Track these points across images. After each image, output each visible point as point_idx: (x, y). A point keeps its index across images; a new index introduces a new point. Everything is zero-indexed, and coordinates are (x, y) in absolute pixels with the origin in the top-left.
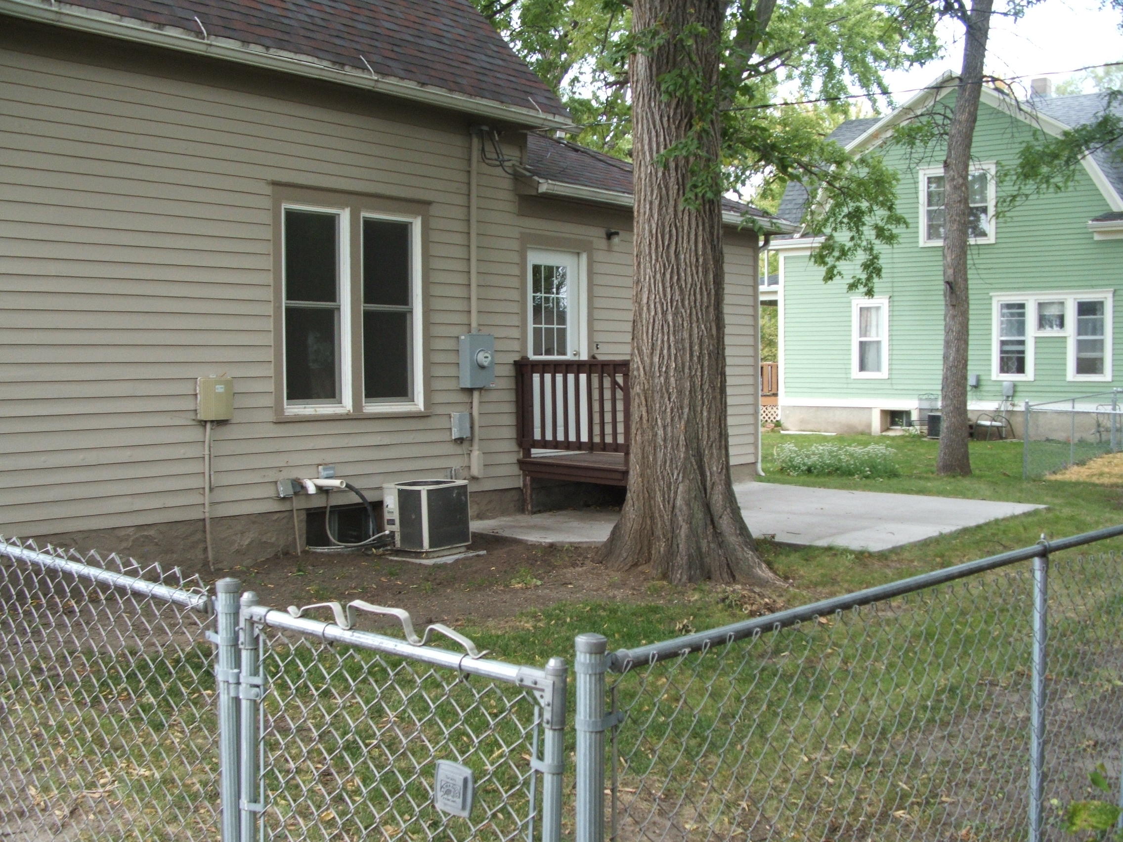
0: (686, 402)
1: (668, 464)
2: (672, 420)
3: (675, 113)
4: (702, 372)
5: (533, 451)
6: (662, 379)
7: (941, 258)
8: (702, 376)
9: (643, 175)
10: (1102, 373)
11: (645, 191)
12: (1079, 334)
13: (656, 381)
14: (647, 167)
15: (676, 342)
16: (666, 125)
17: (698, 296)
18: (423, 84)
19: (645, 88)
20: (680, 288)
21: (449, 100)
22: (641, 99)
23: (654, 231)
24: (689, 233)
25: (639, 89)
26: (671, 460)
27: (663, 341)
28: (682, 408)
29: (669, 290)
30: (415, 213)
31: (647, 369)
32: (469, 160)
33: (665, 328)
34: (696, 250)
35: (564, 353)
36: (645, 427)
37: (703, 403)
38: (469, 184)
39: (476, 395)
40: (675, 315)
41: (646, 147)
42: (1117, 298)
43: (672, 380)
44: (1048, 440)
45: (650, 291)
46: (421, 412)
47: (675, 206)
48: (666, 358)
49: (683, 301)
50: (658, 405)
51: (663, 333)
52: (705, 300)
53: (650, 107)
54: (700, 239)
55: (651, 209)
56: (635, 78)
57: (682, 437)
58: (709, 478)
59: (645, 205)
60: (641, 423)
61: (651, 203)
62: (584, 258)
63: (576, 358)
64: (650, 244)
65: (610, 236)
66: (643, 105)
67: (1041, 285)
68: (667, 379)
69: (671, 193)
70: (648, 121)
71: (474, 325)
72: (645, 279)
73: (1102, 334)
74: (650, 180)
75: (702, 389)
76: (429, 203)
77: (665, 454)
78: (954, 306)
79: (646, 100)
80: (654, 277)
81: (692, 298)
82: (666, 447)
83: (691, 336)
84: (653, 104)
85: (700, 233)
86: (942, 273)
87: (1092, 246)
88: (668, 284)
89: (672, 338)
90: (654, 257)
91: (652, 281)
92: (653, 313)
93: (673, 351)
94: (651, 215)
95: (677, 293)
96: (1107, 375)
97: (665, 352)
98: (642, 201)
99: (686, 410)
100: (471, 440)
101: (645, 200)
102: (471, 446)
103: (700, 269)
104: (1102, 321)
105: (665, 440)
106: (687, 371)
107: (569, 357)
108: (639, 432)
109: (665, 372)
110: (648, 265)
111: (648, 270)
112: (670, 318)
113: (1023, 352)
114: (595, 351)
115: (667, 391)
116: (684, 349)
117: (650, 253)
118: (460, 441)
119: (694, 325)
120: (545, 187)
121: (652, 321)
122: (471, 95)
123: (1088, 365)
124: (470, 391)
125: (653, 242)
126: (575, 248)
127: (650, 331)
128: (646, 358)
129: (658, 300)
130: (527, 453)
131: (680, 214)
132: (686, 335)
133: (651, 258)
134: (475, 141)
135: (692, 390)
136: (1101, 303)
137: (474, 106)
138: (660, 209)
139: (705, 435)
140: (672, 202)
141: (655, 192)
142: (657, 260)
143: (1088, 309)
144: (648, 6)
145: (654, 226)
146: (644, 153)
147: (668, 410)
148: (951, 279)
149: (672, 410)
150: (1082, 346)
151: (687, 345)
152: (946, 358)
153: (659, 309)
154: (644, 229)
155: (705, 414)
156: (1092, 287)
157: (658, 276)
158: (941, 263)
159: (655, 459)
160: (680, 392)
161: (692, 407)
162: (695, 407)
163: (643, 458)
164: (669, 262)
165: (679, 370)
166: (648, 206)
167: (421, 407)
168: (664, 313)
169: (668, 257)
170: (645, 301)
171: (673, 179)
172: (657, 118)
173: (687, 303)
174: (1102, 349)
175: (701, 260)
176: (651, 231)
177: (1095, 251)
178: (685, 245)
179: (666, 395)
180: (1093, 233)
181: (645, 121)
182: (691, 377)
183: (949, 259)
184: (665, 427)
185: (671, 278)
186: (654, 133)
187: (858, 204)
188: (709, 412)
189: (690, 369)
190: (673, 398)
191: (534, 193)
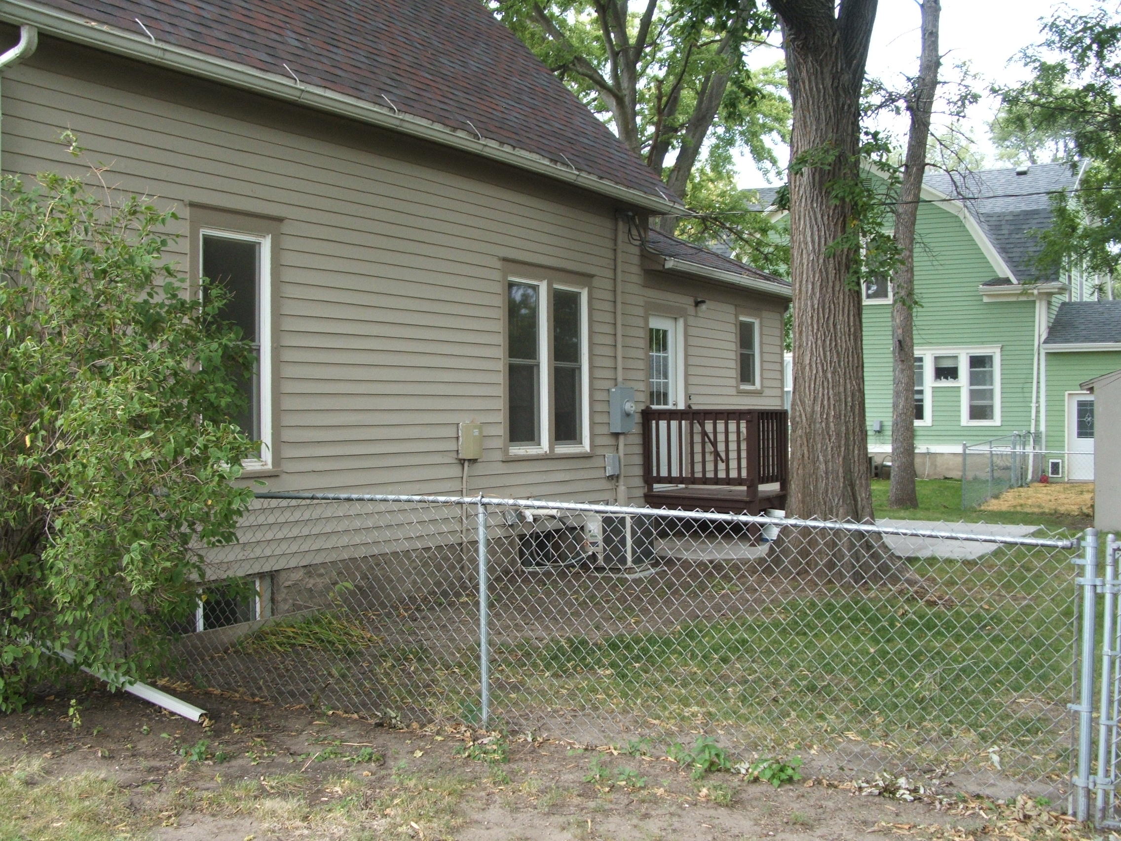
0: (843, 442)
1: (830, 492)
2: (832, 457)
3: (834, 213)
4: (854, 418)
5: (655, 486)
6: (823, 424)
7: (890, 319)
8: (854, 422)
9: (805, 261)
10: (992, 418)
11: (807, 274)
12: (971, 384)
13: (818, 425)
14: (809, 255)
15: (835, 395)
16: (826, 223)
17: (851, 359)
18: (601, 178)
19: (808, 192)
20: (838, 353)
21: (614, 191)
22: (804, 200)
23: (816, 306)
24: (843, 308)
25: (801, 193)
26: (832, 488)
27: (823, 395)
28: (840, 447)
29: (828, 353)
30: (583, 285)
31: (808, 416)
32: (615, 240)
33: (826, 384)
34: (849, 322)
35: (666, 403)
36: (806, 462)
37: (855, 444)
38: (615, 260)
39: (622, 438)
40: (833, 373)
41: (809, 239)
42: (1005, 353)
43: (832, 424)
44: (946, 478)
45: (812, 354)
46: (586, 453)
47: (833, 288)
48: (826, 407)
49: (839, 362)
50: (819, 445)
51: (823, 387)
52: (856, 361)
53: (812, 207)
54: (852, 314)
55: (813, 289)
56: (798, 184)
57: (841, 470)
58: (860, 503)
59: (807, 285)
60: (803, 460)
61: (813, 284)
62: (681, 323)
63: (674, 408)
64: (812, 316)
65: (697, 304)
66: (806, 205)
67: (940, 341)
68: (827, 424)
69: (830, 276)
70: (810, 219)
71: (620, 379)
72: (807, 344)
73: (992, 384)
74: (812, 265)
75: (854, 433)
76: (592, 276)
77: (826, 484)
78: (902, 361)
79: (809, 202)
80: (816, 343)
81: (846, 360)
82: (827, 478)
83: (845, 390)
84: (815, 205)
85: (851, 308)
86: (891, 333)
87: (982, 307)
88: (828, 349)
89: (831, 392)
90: (815, 327)
91: (814, 346)
92: (814, 372)
93: (832, 402)
94: (813, 293)
95: (835, 356)
96: (997, 421)
97: (826, 402)
98: (804, 282)
99: (843, 449)
100: (618, 477)
101: (807, 281)
102: (617, 481)
103: (852, 337)
104: (991, 372)
105: (826, 473)
106: (843, 418)
107: (670, 407)
108: (801, 466)
109: (826, 419)
110: (810, 333)
111: (811, 337)
112: (829, 375)
113: (921, 400)
114: (690, 402)
115: (828, 434)
116: (840, 400)
117: (812, 324)
118: (611, 478)
119: (848, 381)
120: (670, 264)
121: (813, 377)
122: (628, 187)
123: (979, 412)
124: (616, 435)
125: (815, 315)
126: (675, 314)
127: (812, 386)
128: (807, 408)
129: (819, 361)
130: (650, 488)
131: (837, 293)
132: (842, 389)
133: (813, 327)
134: (621, 225)
135: (847, 434)
136: (990, 358)
137: (632, 196)
138: (821, 289)
139: (857, 469)
140: (831, 284)
141: (817, 275)
142: (818, 329)
143: (977, 362)
144: (814, 127)
145: (816, 302)
146: (806, 244)
147: (829, 449)
148: (901, 338)
149: (832, 448)
150: (973, 394)
151: (843, 397)
152: (895, 406)
153: (820, 369)
154: (806, 305)
155: (856, 452)
156: (983, 343)
157: (819, 342)
158: (890, 324)
159: (816, 487)
160: (838, 435)
161: (847, 446)
162: (849, 445)
163: (804, 487)
164: (829, 331)
165: (837, 417)
166: (810, 286)
167: (587, 448)
168: (825, 372)
169: (827, 327)
170: (808, 362)
171: (831, 265)
172: (819, 216)
173: (842, 363)
174: (992, 398)
175: (852, 330)
176: (813, 306)
177: (984, 312)
178: (841, 318)
179: (827, 437)
180: (982, 295)
181: (807, 218)
182: (846, 422)
183: (898, 321)
184: (826, 463)
185: (830, 344)
186: (815, 228)
187: (776, 267)
188: (859, 450)
189: (845, 416)
190: (833, 439)
191: (661, 268)
